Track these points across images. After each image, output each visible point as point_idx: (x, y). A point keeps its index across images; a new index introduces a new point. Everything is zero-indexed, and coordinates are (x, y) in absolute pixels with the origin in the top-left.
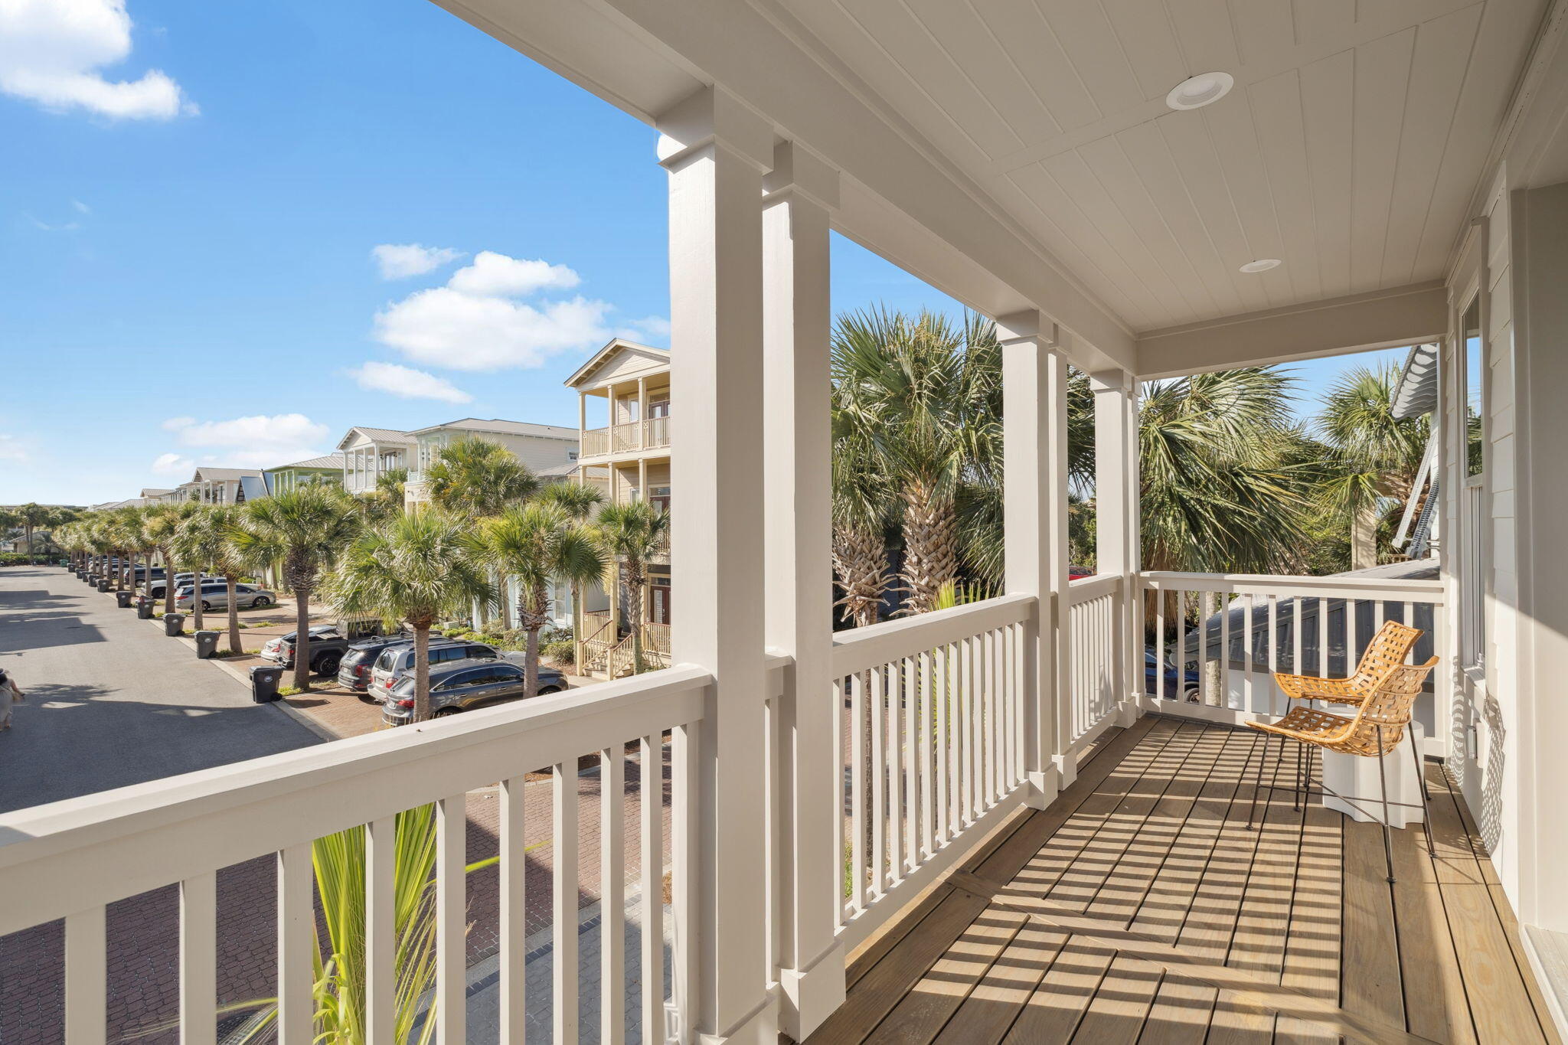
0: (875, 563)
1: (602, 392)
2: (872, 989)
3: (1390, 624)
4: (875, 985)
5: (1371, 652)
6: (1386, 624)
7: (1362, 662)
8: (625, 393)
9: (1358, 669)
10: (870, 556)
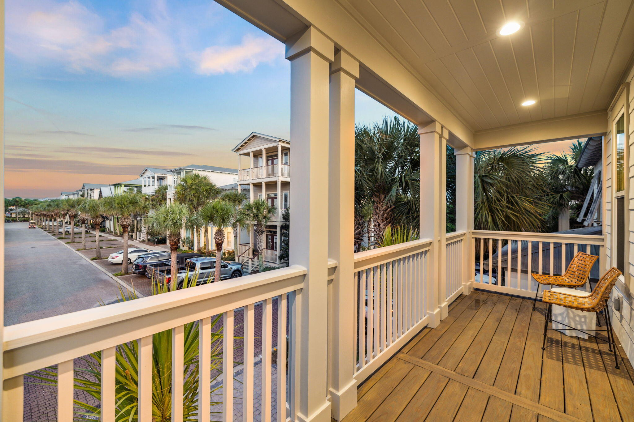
0: (360, 225)
1: (248, 154)
2: (368, 400)
3: (580, 253)
4: (369, 399)
5: (572, 264)
6: (579, 253)
7: (568, 269)
8: (257, 155)
9: (566, 272)
10: (358, 223)
